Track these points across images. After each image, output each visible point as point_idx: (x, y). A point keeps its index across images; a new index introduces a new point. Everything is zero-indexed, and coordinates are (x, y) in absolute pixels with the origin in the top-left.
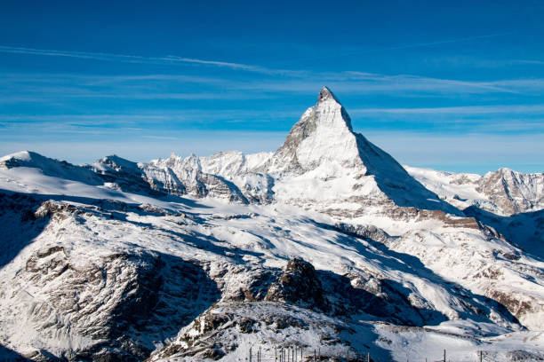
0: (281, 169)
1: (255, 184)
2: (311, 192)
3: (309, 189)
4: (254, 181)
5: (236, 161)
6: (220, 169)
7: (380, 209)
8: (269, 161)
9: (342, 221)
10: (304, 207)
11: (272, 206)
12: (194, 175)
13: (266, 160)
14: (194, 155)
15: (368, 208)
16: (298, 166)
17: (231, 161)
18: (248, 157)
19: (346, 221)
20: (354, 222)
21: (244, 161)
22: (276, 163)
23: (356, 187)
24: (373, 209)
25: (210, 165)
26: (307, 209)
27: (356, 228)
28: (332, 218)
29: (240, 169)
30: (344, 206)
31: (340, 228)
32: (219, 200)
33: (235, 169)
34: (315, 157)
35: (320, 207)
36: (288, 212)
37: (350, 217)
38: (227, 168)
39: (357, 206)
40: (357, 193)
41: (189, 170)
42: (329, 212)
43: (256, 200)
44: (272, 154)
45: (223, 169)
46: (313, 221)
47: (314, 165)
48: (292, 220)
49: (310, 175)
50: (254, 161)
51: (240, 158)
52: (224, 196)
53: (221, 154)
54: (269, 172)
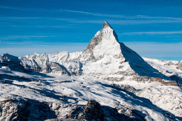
0: (86, 59)
1: (74, 67)
2: (99, 70)
3: (99, 69)
4: (73, 65)
5: (65, 56)
6: (58, 60)
7: (132, 77)
8: (80, 55)
9: (114, 83)
10: (96, 77)
11: (82, 77)
12: (45, 62)
13: (79, 55)
14: (45, 53)
15: (126, 77)
16: (93, 58)
17: (63, 56)
18: (70, 54)
19: (116, 83)
20: (120, 83)
21: (69, 55)
22: (83, 57)
23: (120, 67)
24: (129, 77)
25: (53, 58)
26: (98, 78)
27: (120, 86)
28: (109, 82)
29: (66, 60)
30: (115, 76)
31: (113, 86)
32: (57, 74)
33: (64, 59)
34: (101, 54)
35: (104, 77)
36: (89, 79)
37: (118, 81)
38: (61, 59)
39: (121, 76)
40: (121, 70)
41: (43, 60)
42: (108, 79)
43: (74, 74)
44: (81, 52)
45: (59, 60)
46: (100, 83)
47: (101, 57)
48: (91, 83)
49: (99, 62)
50: (73, 56)
51: (67, 54)
52: (59, 72)
53: (58, 53)
54: (80, 61)
